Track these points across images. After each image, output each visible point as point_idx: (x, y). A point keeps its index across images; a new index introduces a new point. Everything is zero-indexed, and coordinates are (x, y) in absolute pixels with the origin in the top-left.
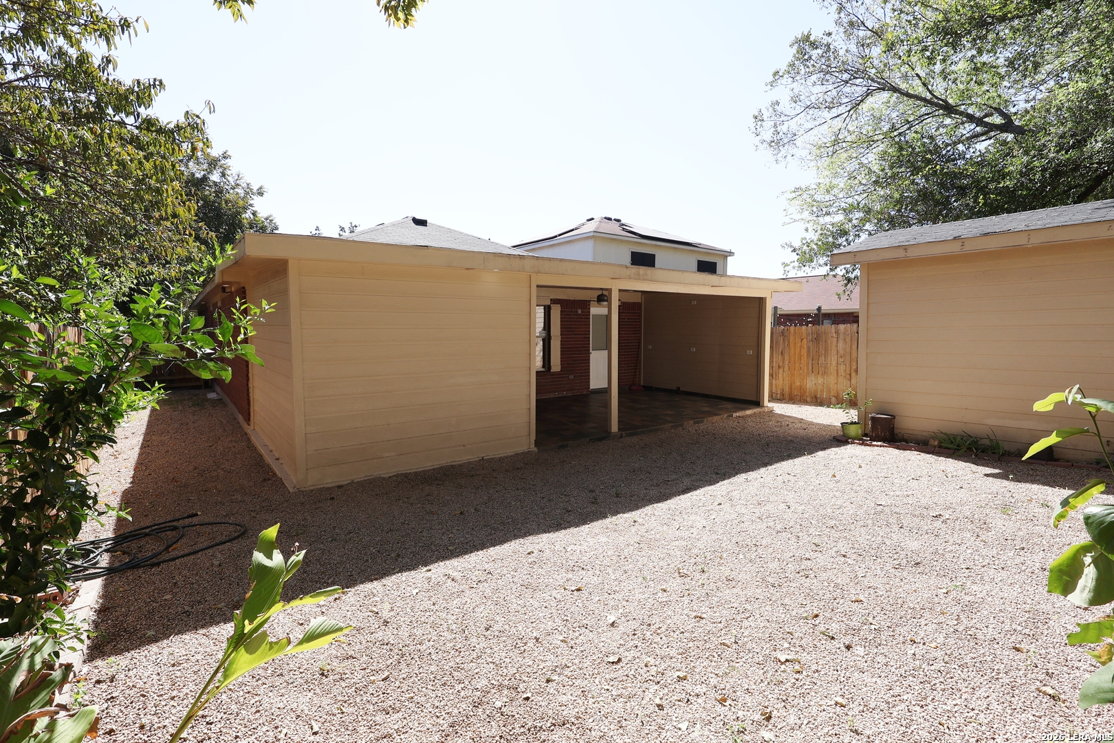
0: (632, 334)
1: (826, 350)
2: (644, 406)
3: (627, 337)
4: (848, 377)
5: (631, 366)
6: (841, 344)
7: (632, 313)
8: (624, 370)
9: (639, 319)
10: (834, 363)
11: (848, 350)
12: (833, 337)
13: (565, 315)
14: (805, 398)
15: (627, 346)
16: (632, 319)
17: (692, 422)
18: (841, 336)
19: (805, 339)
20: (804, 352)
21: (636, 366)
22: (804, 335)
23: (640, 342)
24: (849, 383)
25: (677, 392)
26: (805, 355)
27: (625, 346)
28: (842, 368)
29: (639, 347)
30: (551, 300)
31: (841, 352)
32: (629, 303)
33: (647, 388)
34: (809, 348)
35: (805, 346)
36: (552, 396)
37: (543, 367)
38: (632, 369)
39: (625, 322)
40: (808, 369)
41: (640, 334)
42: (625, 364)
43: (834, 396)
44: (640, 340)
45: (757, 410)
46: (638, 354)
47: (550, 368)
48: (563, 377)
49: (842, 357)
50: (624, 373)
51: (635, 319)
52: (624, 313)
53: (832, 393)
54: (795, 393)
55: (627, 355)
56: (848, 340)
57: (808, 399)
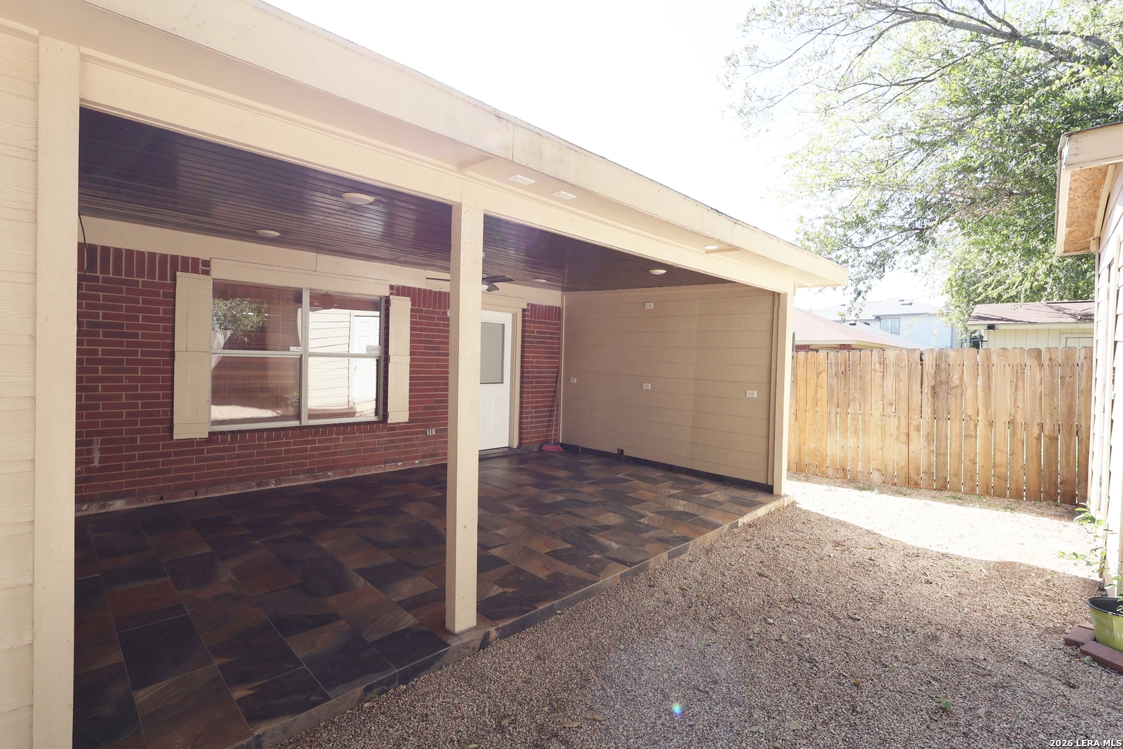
0: (546, 358)
1: (863, 391)
2: (560, 498)
3: (537, 362)
4: (904, 438)
5: (543, 412)
6: (890, 382)
7: (546, 323)
8: (532, 417)
9: (557, 334)
10: (877, 413)
11: (904, 393)
12: (875, 370)
13: (421, 317)
14: (824, 469)
15: (537, 377)
16: (545, 333)
17: (665, 555)
18: (891, 369)
19: (824, 374)
20: (823, 394)
21: (552, 411)
22: (823, 367)
23: (558, 372)
24: (905, 448)
25: (619, 458)
26: (825, 399)
27: (533, 377)
28: (893, 422)
29: (557, 380)
30: (392, 287)
31: (891, 396)
32: (540, 307)
33: (570, 449)
34: (831, 388)
35: (825, 385)
36: (390, 468)
37: (377, 413)
38: (544, 417)
39: (534, 337)
40: (829, 422)
41: (559, 358)
42: (532, 408)
43: (878, 470)
44: (558, 368)
45: (772, 506)
46: (555, 392)
47: (386, 416)
48: (413, 433)
49: (891, 404)
50: (531, 423)
51: (550, 333)
52: (533, 322)
53: (873, 465)
54: (807, 460)
55: (537, 392)
56: (904, 376)
57: (830, 472)
